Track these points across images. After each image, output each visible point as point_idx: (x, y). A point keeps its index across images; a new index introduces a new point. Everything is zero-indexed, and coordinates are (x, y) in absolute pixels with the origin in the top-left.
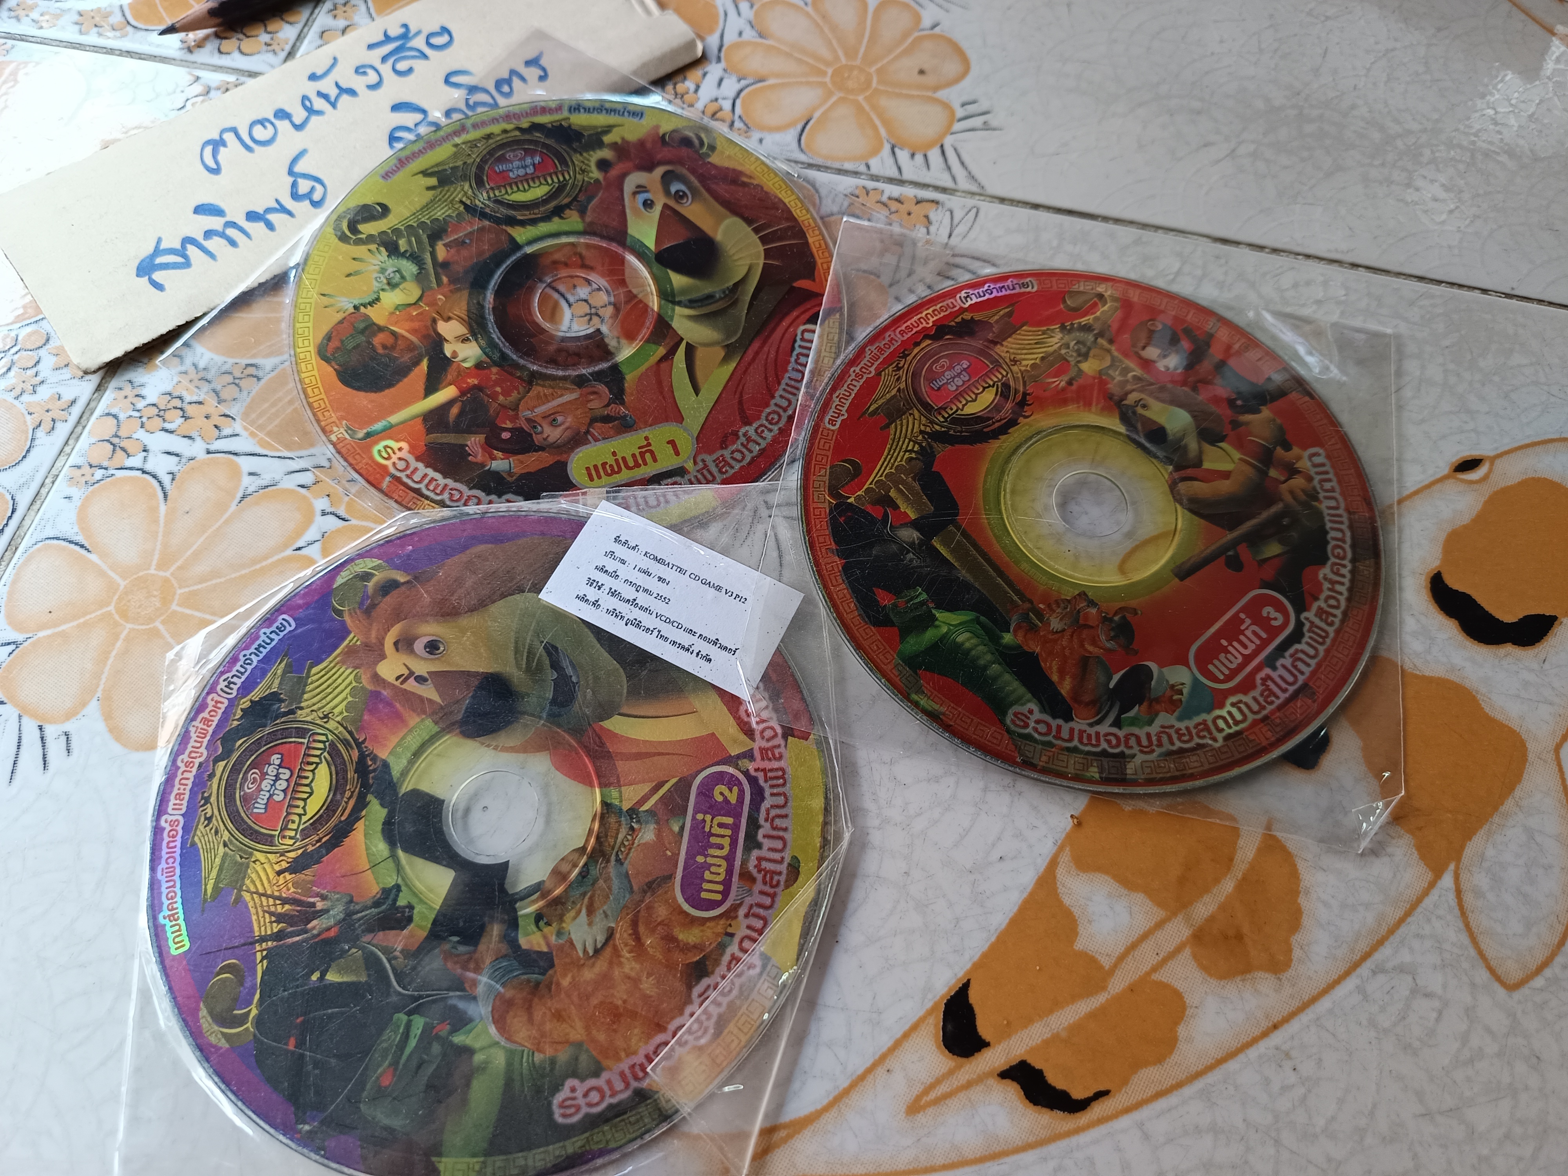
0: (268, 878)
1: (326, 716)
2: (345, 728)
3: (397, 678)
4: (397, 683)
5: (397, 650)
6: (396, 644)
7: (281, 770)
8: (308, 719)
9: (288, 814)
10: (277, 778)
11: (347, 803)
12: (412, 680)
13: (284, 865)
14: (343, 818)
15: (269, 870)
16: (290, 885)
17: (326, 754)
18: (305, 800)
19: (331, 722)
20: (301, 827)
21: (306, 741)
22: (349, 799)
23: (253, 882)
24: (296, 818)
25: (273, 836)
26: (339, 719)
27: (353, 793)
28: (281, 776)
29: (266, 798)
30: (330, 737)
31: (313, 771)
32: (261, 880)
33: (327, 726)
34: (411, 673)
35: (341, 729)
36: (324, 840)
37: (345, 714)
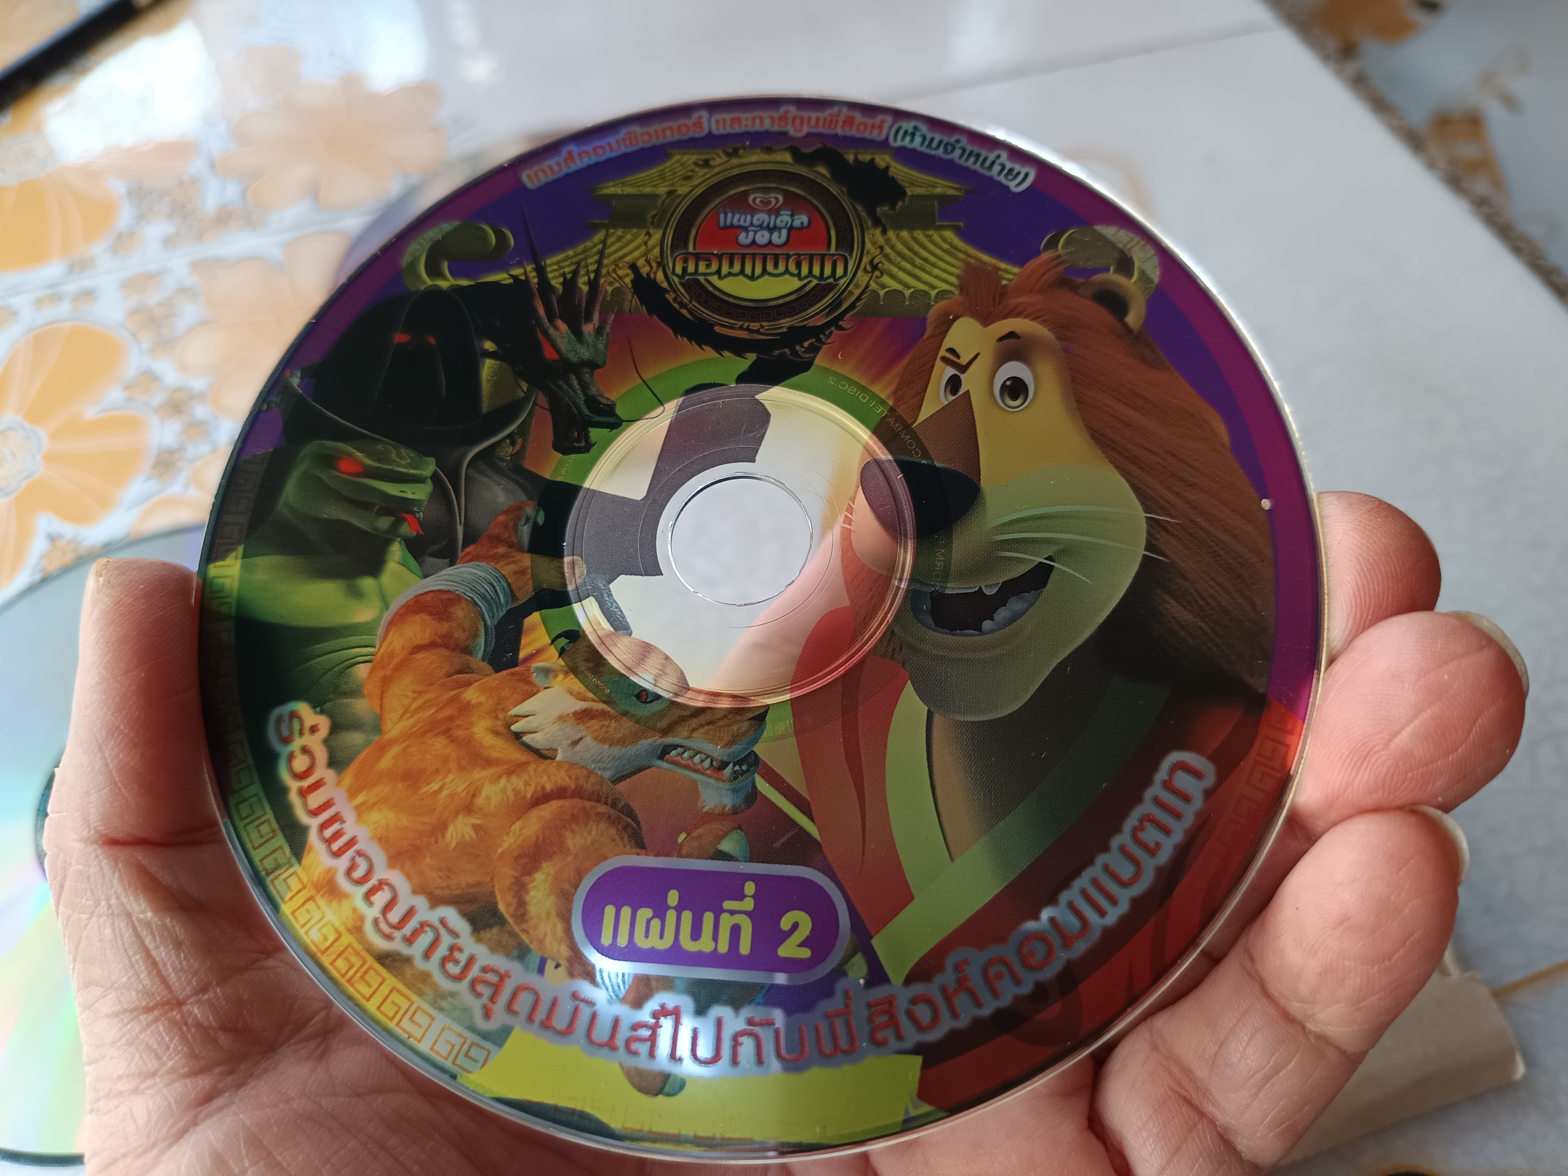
0: (625, 256)
1: (875, 268)
2: (859, 298)
3: (951, 350)
4: (943, 352)
5: (1000, 339)
6: (1012, 335)
7: (784, 232)
8: (868, 245)
9: (719, 257)
10: (771, 229)
11: (741, 328)
12: (950, 371)
13: (645, 271)
14: (717, 329)
15: (636, 254)
16: (617, 285)
17: (815, 282)
18: (742, 272)
19: (866, 278)
20: (701, 278)
21: (833, 250)
22: (748, 329)
23: (620, 239)
24: (714, 267)
25: (686, 246)
26: (873, 286)
27: (757, 332)
28: (776, 235)
29: (742, 223)
30: (842, 281)
31: (787, 271)
32: (622, 248)
33: (860, 273)
34: (963, 369)
35: (857, 293)
36: (684, 312)
37: (882, 293)
